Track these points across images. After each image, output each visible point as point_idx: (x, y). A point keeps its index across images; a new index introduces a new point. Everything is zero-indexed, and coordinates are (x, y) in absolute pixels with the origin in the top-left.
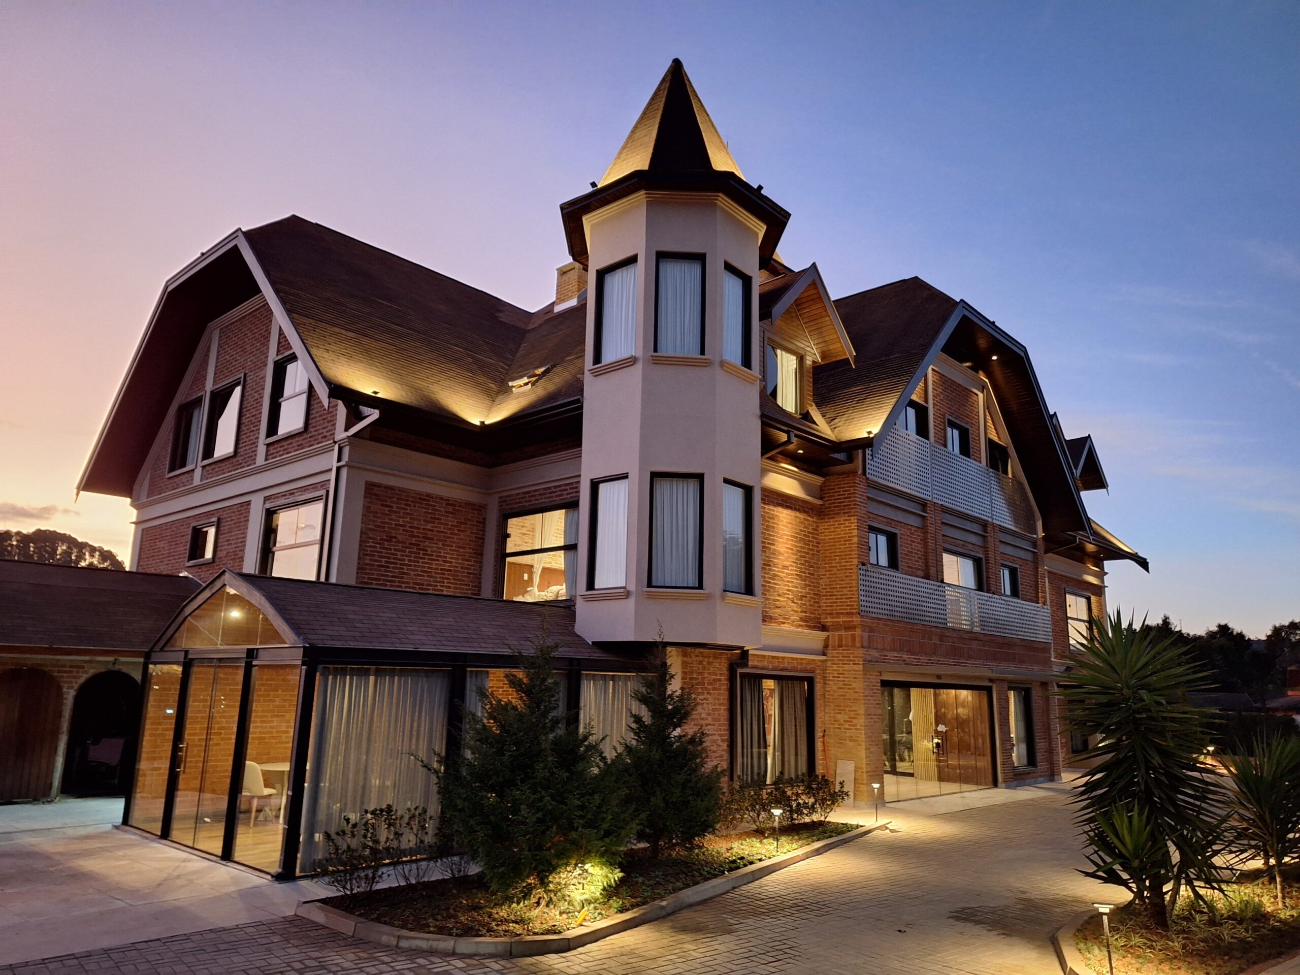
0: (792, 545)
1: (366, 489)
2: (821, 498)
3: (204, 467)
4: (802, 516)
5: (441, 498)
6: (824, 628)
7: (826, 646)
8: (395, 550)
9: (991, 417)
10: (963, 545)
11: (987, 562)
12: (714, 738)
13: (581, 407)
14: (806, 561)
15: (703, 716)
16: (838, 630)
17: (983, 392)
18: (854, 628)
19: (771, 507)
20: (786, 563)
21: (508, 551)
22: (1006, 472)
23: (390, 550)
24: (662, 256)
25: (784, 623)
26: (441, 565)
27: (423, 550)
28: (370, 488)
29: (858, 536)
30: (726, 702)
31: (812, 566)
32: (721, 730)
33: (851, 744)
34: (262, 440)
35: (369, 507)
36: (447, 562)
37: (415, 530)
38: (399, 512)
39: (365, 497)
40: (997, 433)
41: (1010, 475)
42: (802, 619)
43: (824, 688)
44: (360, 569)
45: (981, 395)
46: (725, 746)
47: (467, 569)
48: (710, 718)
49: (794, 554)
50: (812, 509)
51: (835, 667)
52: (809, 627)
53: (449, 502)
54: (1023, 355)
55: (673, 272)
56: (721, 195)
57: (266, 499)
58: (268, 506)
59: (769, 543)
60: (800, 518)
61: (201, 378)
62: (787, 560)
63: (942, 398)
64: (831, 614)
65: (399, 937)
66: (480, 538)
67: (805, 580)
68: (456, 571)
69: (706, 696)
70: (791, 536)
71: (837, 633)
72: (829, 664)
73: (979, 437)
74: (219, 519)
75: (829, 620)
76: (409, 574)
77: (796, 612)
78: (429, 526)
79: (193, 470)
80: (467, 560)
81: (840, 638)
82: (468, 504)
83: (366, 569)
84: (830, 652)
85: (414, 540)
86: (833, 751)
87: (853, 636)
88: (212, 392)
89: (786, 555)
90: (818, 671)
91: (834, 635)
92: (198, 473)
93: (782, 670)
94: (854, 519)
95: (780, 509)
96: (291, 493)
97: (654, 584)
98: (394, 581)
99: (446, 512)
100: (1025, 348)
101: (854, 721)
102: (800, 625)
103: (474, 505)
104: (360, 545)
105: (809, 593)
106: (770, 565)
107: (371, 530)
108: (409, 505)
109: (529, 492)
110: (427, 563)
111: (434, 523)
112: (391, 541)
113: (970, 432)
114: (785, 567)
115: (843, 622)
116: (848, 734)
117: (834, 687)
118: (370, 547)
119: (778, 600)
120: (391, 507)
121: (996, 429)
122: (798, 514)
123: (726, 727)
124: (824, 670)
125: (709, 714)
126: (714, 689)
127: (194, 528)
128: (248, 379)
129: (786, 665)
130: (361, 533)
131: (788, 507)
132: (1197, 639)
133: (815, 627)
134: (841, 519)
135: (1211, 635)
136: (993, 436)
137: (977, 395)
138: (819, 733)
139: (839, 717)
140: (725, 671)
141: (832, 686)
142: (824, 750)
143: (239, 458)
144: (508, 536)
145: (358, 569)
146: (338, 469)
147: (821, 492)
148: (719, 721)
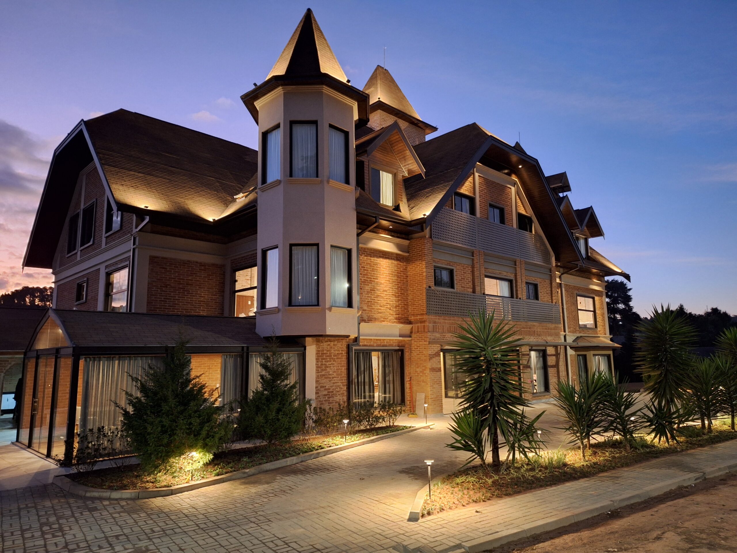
0: (390, 279)
1: (150, 259)
2: (408, 252)
3: (81, 251)
4: (395, 262)
5: (197, 262)
6: (410, 323)
7: (411, 332)
8: (169, 292)
9: (521, 200)
10: (500, 273)
11: (516, 282)
12: (338, 384)
13: (256, 210)
14: (399, 287)
15: (330, 373)
16: (417, 323)
17: (514, 186)
18: (424, 322)
19: (375, 259)
20: (385, 289)
21: (236, 289)
22: (531, 231)
23: (167, 291)
24: (292, 123)
25: (384, 321)
26: (198, 299)
27: (187, 291)
28: (153, 260)
29: (426, 272)
30: (346, 365)
31: (403, 290)
32: (342, 380)
33: (423, 384)
34: (104, 235)
35: (153, 269)
36: (202, 297)
37: (181, 281)
38: (171, 271)
39: (149, 264)
40: (525, 209)
41: (533, 233)
42: (396, 319)
43: (410, 354)
44: (149, 303)
45: (513, 189)
46: (345, 388)
47: (215, 300)
48: (335, 374)
49: (390, 283)
50: (403, 258)
51: (416, 343)
52: (402, 323)
53: (201, 264)
54: (536, 164)
55: (300, 131)
56: (324, 86)
57: (107, 267)
58: (107, 271)
59: (374, 279)
60: (394, 264)
61: (78, 203)
62: (386, 287)
63: (486, 191)
64: (414, 315)
65: (86, 491)
66: (222, 283)
67: (398, 297)
68: (207, 302)
69: (332, 362)
70: (389, 274)
71: (417, 325)
72: (413, 342)
73: (512, 212)
74: (88, 279)
75: (413, 318)
76: (178, 304)
77: (392, 315)
78: (190, 278)
79: (76, 253)
80: (214, 295)
81: (418, 327)
82: (213, 265)
83: (152, 303)
84: (414, 335)
85: (181, 286)
86: (415, 388)
87: (424, 326)
88: (83, 209)
89: (385, 284)
90: (406, 346)
91: (415, 326)
92: (79, 253)
93: (383, 346)
94: (424, 263)
95: (381, 259)
96: (116, 263)
97: (293, 304)
98: (170, 309)
99: (200, 270)
100: (537, 160)
101: (425, 372)
102: (395, 322)
103: (217, 265)
104: (148, 290)
105: (401, 304)
106: (374, 290)
107: (154, 281)
108: (177, 267)
109: (244, 257)
110: (190, 298)
111: (193, 276)
112: (167, 287)
113: (505, 209)
114: (384, 291)
115: (420, 319)
116: (422, 379)
117: (415, 354)
118: (155, 291)
119: (380, 309)
120: (166, 268)
121: (524, 207)
122: (393, 261)
123: (346, 378)
124: (411, 345)
125: (334, 372)
126: (338, 358)
127: (78, 284)
128: (98, 201)
129: (385, 343)
130: (148, 283)
131: (386, 258)
132: (700, 316)
133: (404, 322)
134: (418, 263)
135: (708, 314)
136: (522, 211)
137: (510, 188)
138: (407, 379)
139: (418, 370)
140: (345, 349)
141: (414, 354)
142: (410, 388)
143: (95, 245)
144: (236, 281)
145: (148, 303)
146: (134, 249)
147: (407, 250)
148: (341, 375)
